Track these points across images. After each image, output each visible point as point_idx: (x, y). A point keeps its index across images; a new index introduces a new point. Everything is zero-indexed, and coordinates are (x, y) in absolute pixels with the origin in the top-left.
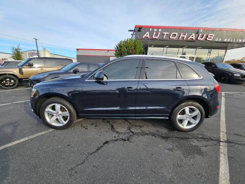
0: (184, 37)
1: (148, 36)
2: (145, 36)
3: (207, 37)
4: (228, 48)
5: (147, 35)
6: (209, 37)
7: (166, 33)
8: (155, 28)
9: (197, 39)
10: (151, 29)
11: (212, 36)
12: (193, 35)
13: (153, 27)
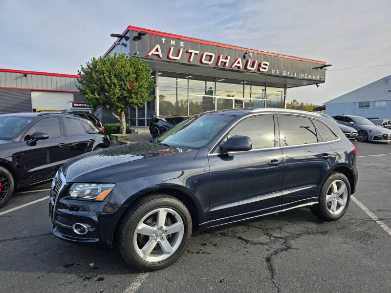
0: (225, 63)
1: (160, 53)
2: (153, 52)
3: (260, 65)
4: (288, 86)
5: (156, 50)
6: (262, 66)
7: (194, 52)
8: (173, 39)
9: (246, 68)
10: (164, 39)
11: (266, 65)
12: (240, 59)
13: (169, 37)
